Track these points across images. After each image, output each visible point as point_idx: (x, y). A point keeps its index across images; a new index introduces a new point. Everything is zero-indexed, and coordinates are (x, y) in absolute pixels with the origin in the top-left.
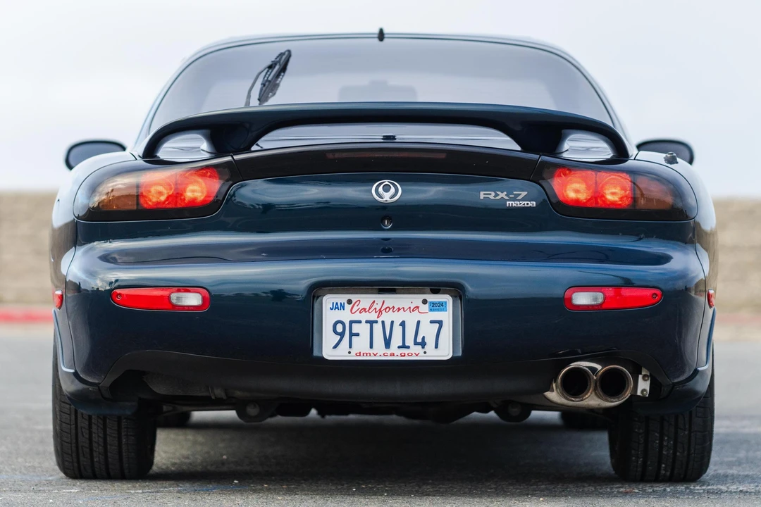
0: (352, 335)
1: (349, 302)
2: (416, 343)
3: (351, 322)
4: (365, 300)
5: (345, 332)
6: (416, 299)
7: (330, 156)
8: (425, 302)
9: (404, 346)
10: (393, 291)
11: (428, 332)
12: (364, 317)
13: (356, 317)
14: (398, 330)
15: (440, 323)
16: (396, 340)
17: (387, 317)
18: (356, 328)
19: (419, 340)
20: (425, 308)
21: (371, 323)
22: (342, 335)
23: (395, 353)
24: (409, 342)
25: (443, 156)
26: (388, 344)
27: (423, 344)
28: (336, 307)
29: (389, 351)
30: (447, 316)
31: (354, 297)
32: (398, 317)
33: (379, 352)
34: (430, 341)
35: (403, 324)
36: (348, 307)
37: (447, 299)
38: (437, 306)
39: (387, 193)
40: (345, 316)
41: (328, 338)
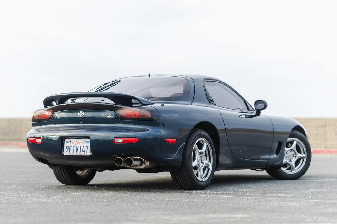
0: (70, 149)
3: (70, 146)
4: (73, 141)
5: (69, 149)
6: (83, 141)
8: (85, 141)
9: (80, 152)
10: (79, 139)
11: (85, 148)
12: (73, 145)
14: (79, 148)
16: (79, 151)
17: (77, 145)
18: (71, 148)
20: (85, 143)
21: (74, 146)
22: (68, 149)
23: (78, 154)
25: (92, 105)
26: (77, 152)
27: (84, 152)
28: (67, 142)
30: (89, 145)
31: (71, 140)
32: (79, 145)
33: (75, 154)
34: (86, 151)
35: (80, 147)
36: (69, 142)
38: (87, 142)
39: (81, 114)
40: (69, 144)
41: (65, 150)
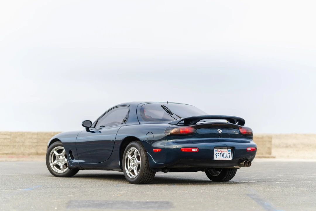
0: (218, 156)
4: (219, 150)
5: (217, 155)
6: (226, 150)
7: (212, 125)
8: (228, 150)
9: (225, 158)
10: (223, 148)
11: (228, 155)
12: (220, 153)
13: (219, 153)
14: (224, 155)
15: (230, 154)
16: (224, 157)
17: (223, 153)
18: (219, 155)
20: (228, 151)
21: (221, 154)
22: (217, 156)
23: (224, 159)
25: (226, 125)
26: (223, 158)
27: (228, 157)
28: (216, 151)
30: (230, 152)
31: (218, 149)
32: (224, 153)
33: (222, 159)
34: (229, 157)
35: (225, 154)
37: (230, 149)
38: (229, 151)
39: (220, 131)
41: (215, 156)
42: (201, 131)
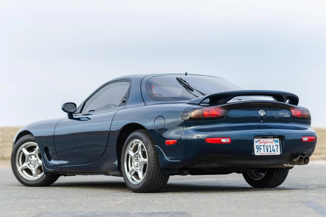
0: (260, 149)
1: (259, 141)
2: (273, 151)
3: (260, 146)
4: (262, 140)
5: (259, 148)
6: (271, 140)
7: (251, 104)
8: (274, 140)
9: (271, 152)
10: (267, 138)
11: (275, 148)
13: (261, 144)
15: (277, 145)
16: (269, 150)
17: (267, 144)
19: (274, 150)
20: (274, 142)
21: (264, 146)
22: (258, 149)
23: (269, 153)
24: (272, 151)
25: (272, 104)
26: (267, 152)
27: (274, 151)
28: (257, 142)
29: (268, 153)
30: (278, 144)
31: (260, 139)
32: (269, 144)
34: (276, 150)
35: (270, 146)
36: (259, 142)
37: (278, 139)
38: (276, 141)
39: (262, 113)
40: (258, 144)
41: (256, 150)
42: (234, 113)
